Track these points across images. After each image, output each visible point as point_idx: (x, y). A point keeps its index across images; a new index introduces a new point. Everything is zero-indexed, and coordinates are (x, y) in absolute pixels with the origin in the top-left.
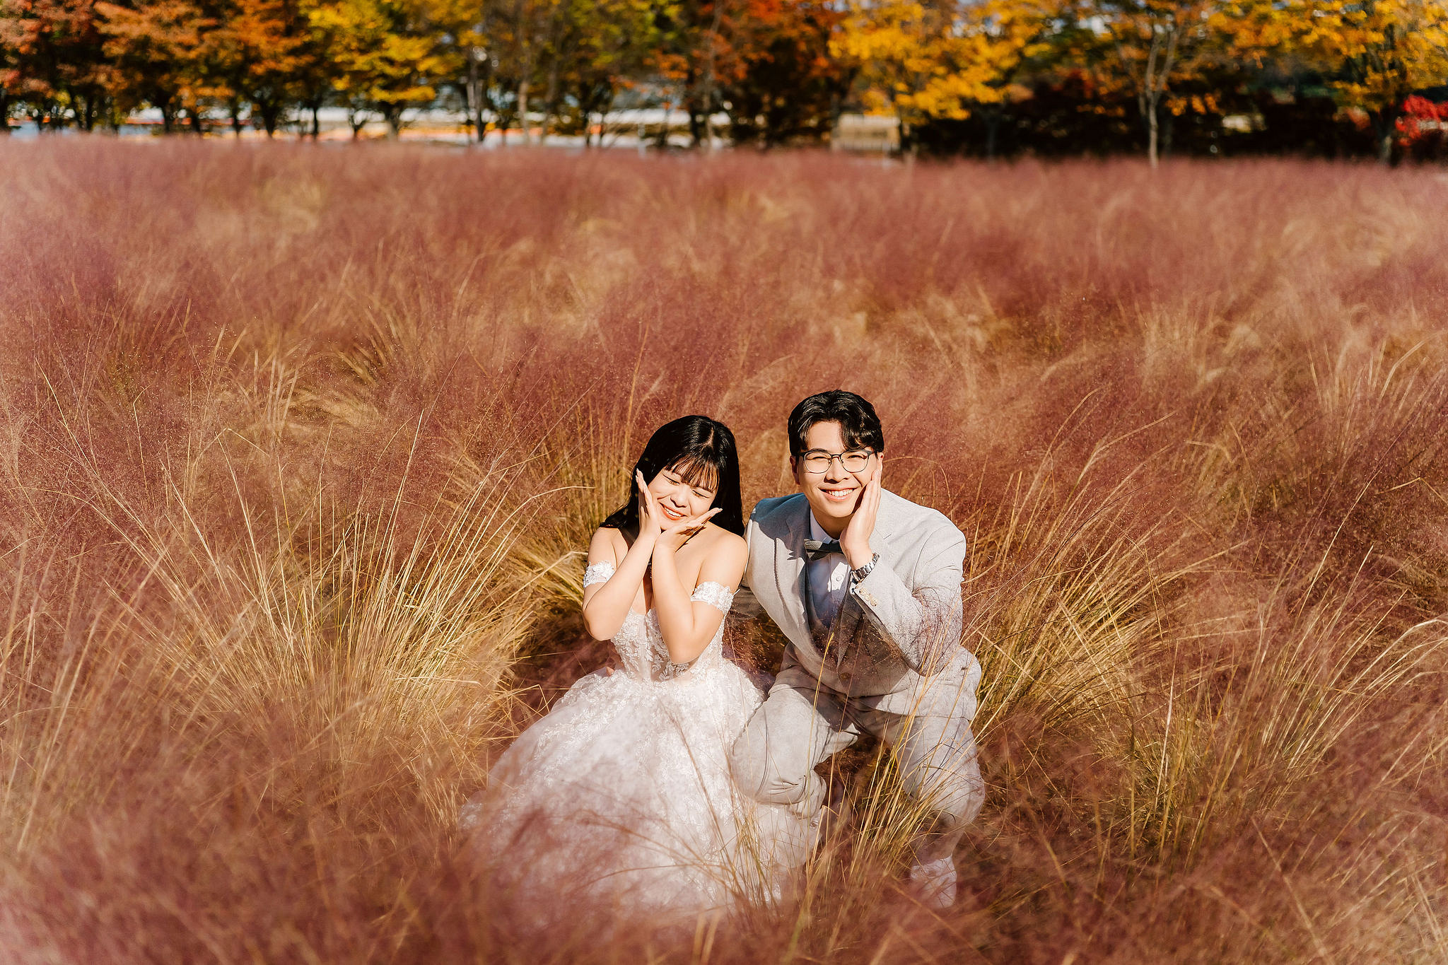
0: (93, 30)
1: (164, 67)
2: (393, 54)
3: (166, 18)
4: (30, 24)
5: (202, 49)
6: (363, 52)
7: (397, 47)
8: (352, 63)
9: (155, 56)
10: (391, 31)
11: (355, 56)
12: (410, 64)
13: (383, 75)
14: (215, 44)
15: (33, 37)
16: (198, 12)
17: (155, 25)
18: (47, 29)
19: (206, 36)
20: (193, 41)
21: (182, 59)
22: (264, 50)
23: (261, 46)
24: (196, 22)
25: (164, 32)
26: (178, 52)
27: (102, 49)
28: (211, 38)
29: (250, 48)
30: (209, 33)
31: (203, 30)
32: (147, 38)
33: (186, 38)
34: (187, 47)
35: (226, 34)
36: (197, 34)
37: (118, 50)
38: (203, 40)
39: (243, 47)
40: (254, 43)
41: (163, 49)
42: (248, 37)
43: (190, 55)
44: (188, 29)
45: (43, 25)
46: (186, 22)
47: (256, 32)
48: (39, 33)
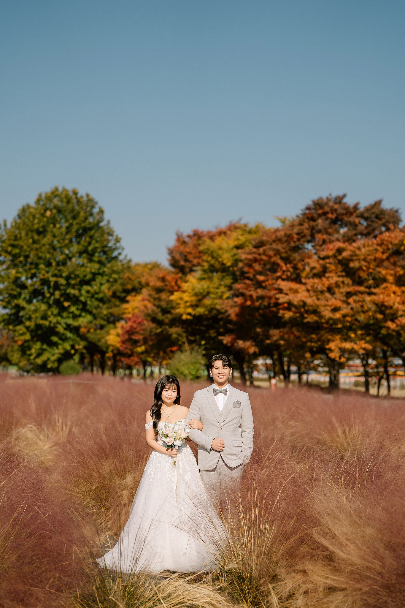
0: (276, 300)
1: (316, 327)
3: (320, 287)
4: (240, 301)
5: (346, 310)
9: (311, 319)
14: (358, 306)
15: (239, 310)
16: (348, 281)
17: (312, 293)
18: (249, 303)
19: (351, 300)
20: (339, 304)
21: (330, 319)
22: (397, 310)
23: (396, 305)
24: (344, 290)
25: (318, 299)
26: (327, 314)
27: (280, 315)
28: (355, 301)
29: (387, 307)
30: (354, 297)
31: (349, 295)
32: (304, 304)
33: (334, 302)
34: (335, 310)
35: (368, 298)
36: (345, 298)
37: (288, 315)
38: (348, 304)
39: (381, 308)
40: (391, 303)
41: (315, 312)
42: (387, 299)
43: (338, 315)
44: (338, 295)
45: (246, 301)
46: (336, 290)
47: (392, 295)
48: (243, 307)
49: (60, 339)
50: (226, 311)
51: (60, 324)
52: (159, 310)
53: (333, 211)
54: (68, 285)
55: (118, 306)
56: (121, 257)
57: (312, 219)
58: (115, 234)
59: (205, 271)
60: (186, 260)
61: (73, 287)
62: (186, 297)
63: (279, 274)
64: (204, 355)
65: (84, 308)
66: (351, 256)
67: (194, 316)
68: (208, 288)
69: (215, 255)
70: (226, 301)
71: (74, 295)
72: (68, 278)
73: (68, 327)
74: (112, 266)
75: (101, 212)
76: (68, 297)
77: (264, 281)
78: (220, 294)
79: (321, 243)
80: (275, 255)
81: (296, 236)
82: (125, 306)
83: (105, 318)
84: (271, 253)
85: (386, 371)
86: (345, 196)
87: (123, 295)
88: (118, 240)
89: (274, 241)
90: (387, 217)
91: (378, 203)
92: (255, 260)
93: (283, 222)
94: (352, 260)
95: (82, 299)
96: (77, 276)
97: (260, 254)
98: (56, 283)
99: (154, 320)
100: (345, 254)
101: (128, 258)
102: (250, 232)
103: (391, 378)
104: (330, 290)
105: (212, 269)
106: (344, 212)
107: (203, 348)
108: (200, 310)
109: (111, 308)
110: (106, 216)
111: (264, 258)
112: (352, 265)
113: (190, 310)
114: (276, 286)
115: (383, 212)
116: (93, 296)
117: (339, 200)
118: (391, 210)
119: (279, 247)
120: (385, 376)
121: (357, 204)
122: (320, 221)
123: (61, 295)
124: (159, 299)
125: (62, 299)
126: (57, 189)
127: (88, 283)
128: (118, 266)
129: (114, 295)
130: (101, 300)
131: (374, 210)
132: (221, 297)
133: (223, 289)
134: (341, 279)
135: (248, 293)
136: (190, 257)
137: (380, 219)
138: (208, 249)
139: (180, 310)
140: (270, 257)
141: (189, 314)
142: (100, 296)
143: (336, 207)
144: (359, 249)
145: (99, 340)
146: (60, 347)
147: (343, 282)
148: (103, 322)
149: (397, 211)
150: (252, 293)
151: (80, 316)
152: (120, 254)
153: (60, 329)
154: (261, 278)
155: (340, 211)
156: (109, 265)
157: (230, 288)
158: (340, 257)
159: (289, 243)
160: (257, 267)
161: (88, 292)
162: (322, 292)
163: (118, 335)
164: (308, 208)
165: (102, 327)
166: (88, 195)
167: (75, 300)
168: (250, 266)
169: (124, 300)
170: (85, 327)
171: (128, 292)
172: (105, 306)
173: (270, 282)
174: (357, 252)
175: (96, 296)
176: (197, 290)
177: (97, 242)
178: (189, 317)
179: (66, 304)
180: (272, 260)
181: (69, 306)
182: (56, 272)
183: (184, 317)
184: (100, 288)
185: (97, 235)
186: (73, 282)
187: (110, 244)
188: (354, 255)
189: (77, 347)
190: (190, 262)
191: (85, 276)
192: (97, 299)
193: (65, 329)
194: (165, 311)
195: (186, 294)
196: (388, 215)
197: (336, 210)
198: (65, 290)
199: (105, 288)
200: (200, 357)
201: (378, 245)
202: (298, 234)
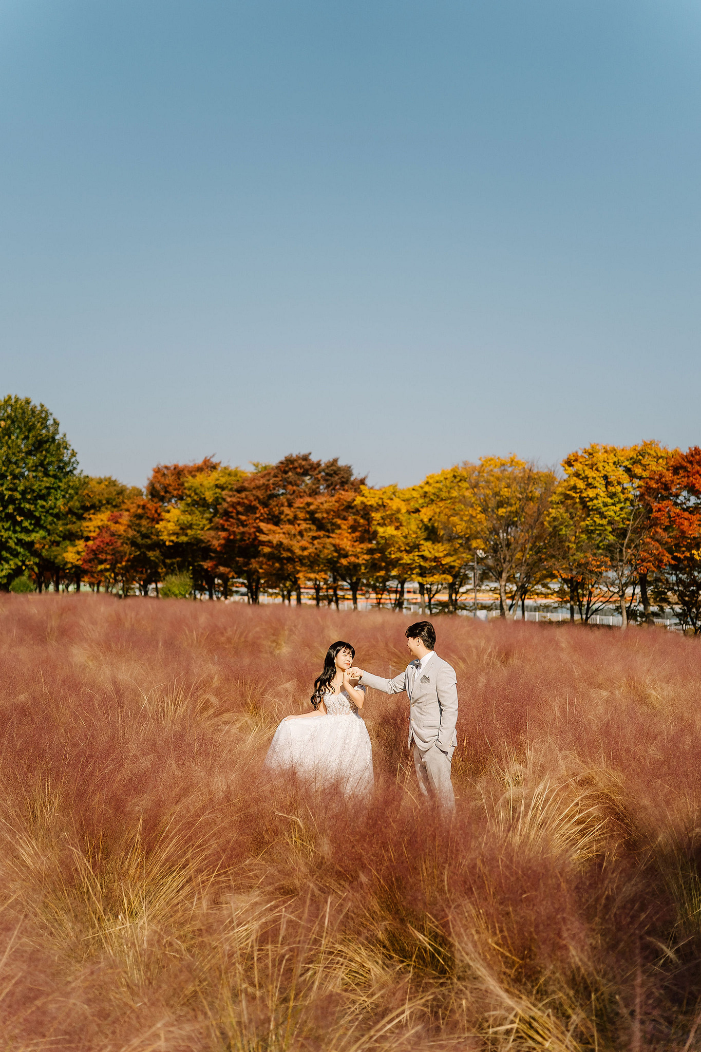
0: (256, 538)
1: (290, 560)
2: (426, 554)
3: (293, 532)
4: (223, 534)
5: (311, 550)
6: (408, 552)
7: (429, 549)
8: (401, 559)
9: (285, 554)
10: (426, 539)
11: (404, 555)
12: (436, 559)
13: (420, 567)
14: (320, 547)
15: (222, 542)
16: (314, 527)
17: (287, 535)
18: (232, 537)
19: (315, 542)
20: (307, 545)
21: (301, 555)
22: (349, 551)
23: (348, 548)
24: (311, 534)
25: (291, 540)
26: (298, 552)
27: (259, 549)
28: (319, 543)
29: (341, 549)
30: (318, 540)
31: (314, 538)
32: (281, 543)
33: (304, 543)
34: (304, 549)
35: (328, 540)
36: (311, 541)
37: (267, 550)
38: (313, 544)
39: (337, 548)
40: (344, 546)
41: (289, 550)
42: (341, 543)
43: (306, 553)
44: (306, 538)
45: (230, 535)
46: (305, 533)
47: (345, 540)
48: (227, 540)
49: (11, 554)
50: (209, 541)
51: (11, 538)
52: (138, 535)
53: (301, 467)
54: (24, 498)
55: (74, 523)
56: (76, 472)
57: (286, 472)
58: (71, 448)
59: (188, 505)
60: (166, 492)
61: (28, 501)
62: (171, 526)
63: (258, 515)
64: (191, 578)
65: (38, 524)
66: (317, 509)
67: (177, 543)
68: (192, 520)
69: (198, 491)
70: (208, 532)
71: (29, 510)
72: (23, 493)
73: (19, 542)
74: (69, 481)
75: (56, 423)
76: (21, 511)
77: (245, 521)
78: (201, 526)
79: (292, 492)
80: (255, 500)
81: (272, 486)
82: (85, 524)
83: (62, 534)
84: (252, 498)
85: (335, 594)
86: (310, 454)
87: (81, 511)
88: (74, 454)
89: (254, 488)
90: (342, 472)
91: (335, 461)
92: (239, 503)
93: (256, 466)
94: (316, 512)
95: (37, 514)
96: (33, 491)
97: (242, 499)
98: (10, 496)
99: (134, 543)
100: (312, 507)
101: (85, 474)
102: (229, 475)
103: (340, 602)
104: (301, 534)
105: (195, 503)
106: (309, 467)
107: (190, 572)
108: (184, 539)
109: (67, 524)
110: (61, 430)
111: (246, 501)
112: (317, 515)
113: (173, 538)
114: (255, 525)
115: (339, 469)
116: (47, 512)
117: (305, 458)
118: (346, 466)
119: (259, 493)
120: (334, 598)
121: (320, 461)
122: (290, 474)
123: (15, 510)
124: (139, 525)
125: (15, 513)
126: (10, 398)
127: (44, 498)
128: (74, 481)
129: (70, 511)
130: (57, 516)
131: (333, 468)
132: (202, 529)
133: (205, 522)
134: (308, 526)
135: (231, 529)
136: (171, 488)
137: (337, 475)
138: (192, 486)
139: (164, 537)
140: (251, 501)
141: (172, 541)
142: (56, 511)
143: (304, 463)
144: (322, 503)
145: (56, 557)
146: (11, 563)
147: (310, 528)
148: (58, 539)
149: (350, 467)
150: (235, 529)
151: (33, 531)
152: (75, 468)
153: (11, 544)
154: (243, 518)
155: (308, 467)
156: (64, 480)
157: (210, 521)
158: (308, 509)
159: (266, 491)
160: (240, 509)
161: (43, 507)
162: (295, 535)
163: (78, 553)
164: (282, 463)
165: (58, 544)
166: (42, 406)
167: (29, 515)
168: (234, 508)
169: (80, 518)
170: (40, 543)
171: (86, 509)
172: (60, 522)
173: (250, 521)
174: (321, 506)
175: (51, 511)
176: (181, 521)
177: (52, 455)
178: (171, 544)
179: (19, 519)
180: (253, 504)
181: (22, 520)
182: (11, 486)
183: (167, 543)
184: (55, 504)
185: (53, 448)
186: (29, 497)
187: (66, 459)
188: (318, 508)
189: (27, 563)
190: (170, 493)
191: (40, 490)
192: (51, 514)
193: (16, 544)
194: (145, 536)
195: (171, 524)
196: (343, 470)
197: (303, 466)
198: (20, 504)
199: (60, 503)
200: (188, 580)
201: (336, 502)
202: (273, 484)
